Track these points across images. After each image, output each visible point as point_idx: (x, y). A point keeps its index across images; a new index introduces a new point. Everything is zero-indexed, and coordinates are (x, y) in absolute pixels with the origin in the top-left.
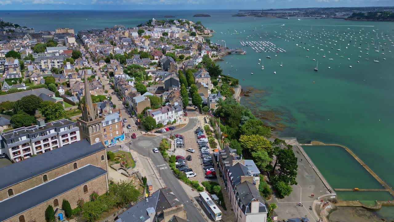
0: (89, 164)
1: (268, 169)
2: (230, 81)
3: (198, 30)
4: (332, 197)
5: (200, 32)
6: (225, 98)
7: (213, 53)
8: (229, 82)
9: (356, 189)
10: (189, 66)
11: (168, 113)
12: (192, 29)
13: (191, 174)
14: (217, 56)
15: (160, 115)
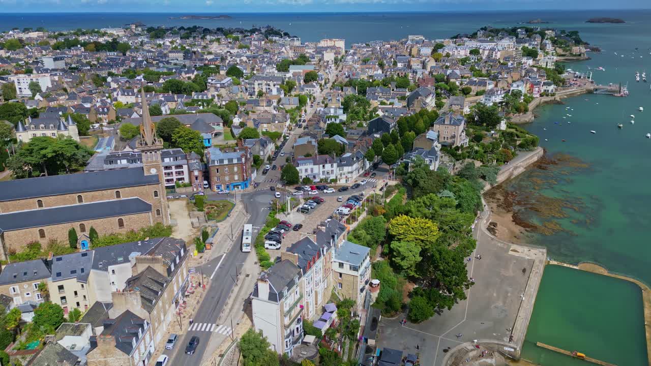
0: (136, 197)
1: (417, 274)
2: (518, 139)
3: (560, 48)
4: (506, 349)
5: (564, 51)
6: (481, 164)
7: (546, 89)
8: (516, 141)
9: (579, 354)
10: (455, 105)
11: (324, 166)
12: (546, 45)
13: (271, 245)
14: (553, 95)
15: (309, 166)
